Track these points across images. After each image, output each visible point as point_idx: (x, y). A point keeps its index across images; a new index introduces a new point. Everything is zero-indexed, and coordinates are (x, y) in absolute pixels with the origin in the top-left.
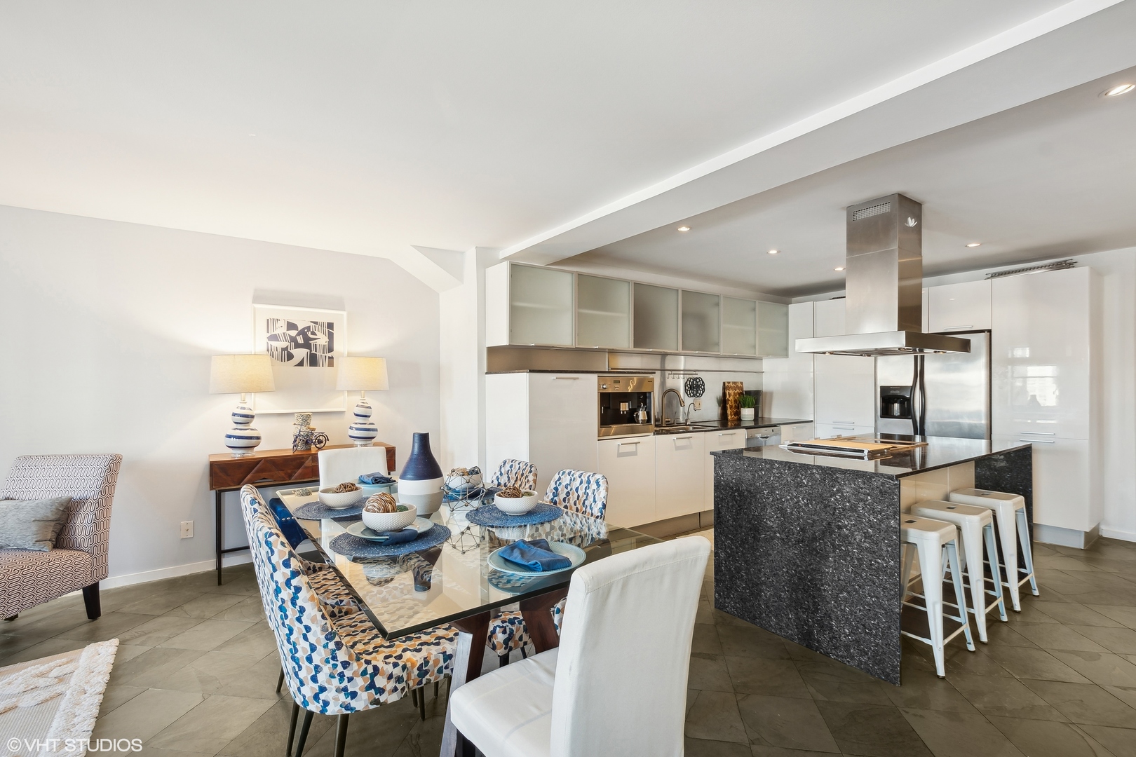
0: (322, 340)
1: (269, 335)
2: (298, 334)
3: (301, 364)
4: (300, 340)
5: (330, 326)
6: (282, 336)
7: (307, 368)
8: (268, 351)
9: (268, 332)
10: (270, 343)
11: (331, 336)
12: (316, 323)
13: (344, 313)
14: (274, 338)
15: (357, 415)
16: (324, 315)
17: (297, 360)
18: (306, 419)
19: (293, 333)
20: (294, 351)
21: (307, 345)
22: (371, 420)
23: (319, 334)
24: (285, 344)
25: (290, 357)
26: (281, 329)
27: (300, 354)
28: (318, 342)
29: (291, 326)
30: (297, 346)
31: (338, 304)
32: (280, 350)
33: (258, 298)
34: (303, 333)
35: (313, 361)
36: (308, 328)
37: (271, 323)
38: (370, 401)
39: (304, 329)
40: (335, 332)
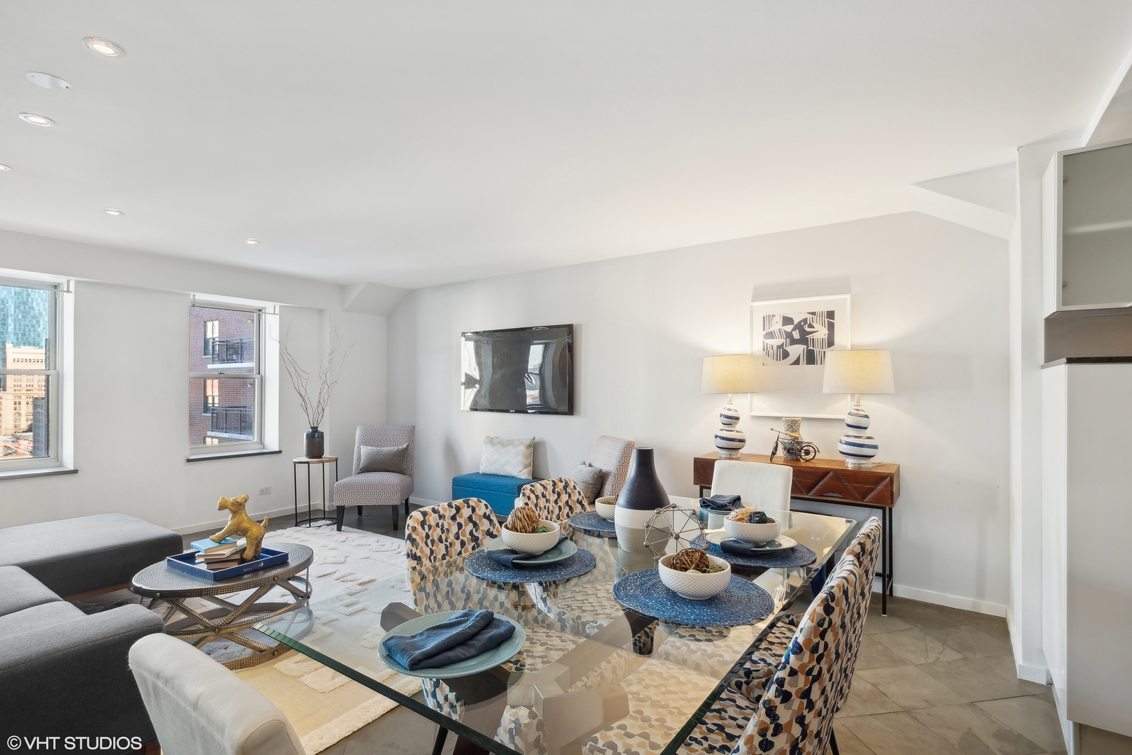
0: (821, 332)
1: (765, 332)
2: (794, 330)
3: (797, 362)
4: (796, 335)
5: (831, 315)
6: (777, 333)
7: (804, 367)
8: (764, 350)
9: (764, 330)
10: (767, 341)
11: (831, 327)
12: (814, 314)
13: (848, 297)
14: (770, 335)
15: (849, 426)
16: (821, 303)
17: (792, 358)
18: (793, 425)
19: (789, 328)
20: (790, 349)
21: (803, 340)
22: (867, 433)
23: (817, 327)
24: (778, 341)
25: (786, 355)
26: (777, 326)
27: (797, 350)
28: (816, 336)
29: (787, 321)
30: (794, 342)
31: (841, 286)
32: (775, 348)
33: (759, 295)
34: (799, 327)
35: (811, 358)
36: (805, 320)
37: (767, 320)
38: (868, 405)
39: (800, 322)
40: (837, 321)
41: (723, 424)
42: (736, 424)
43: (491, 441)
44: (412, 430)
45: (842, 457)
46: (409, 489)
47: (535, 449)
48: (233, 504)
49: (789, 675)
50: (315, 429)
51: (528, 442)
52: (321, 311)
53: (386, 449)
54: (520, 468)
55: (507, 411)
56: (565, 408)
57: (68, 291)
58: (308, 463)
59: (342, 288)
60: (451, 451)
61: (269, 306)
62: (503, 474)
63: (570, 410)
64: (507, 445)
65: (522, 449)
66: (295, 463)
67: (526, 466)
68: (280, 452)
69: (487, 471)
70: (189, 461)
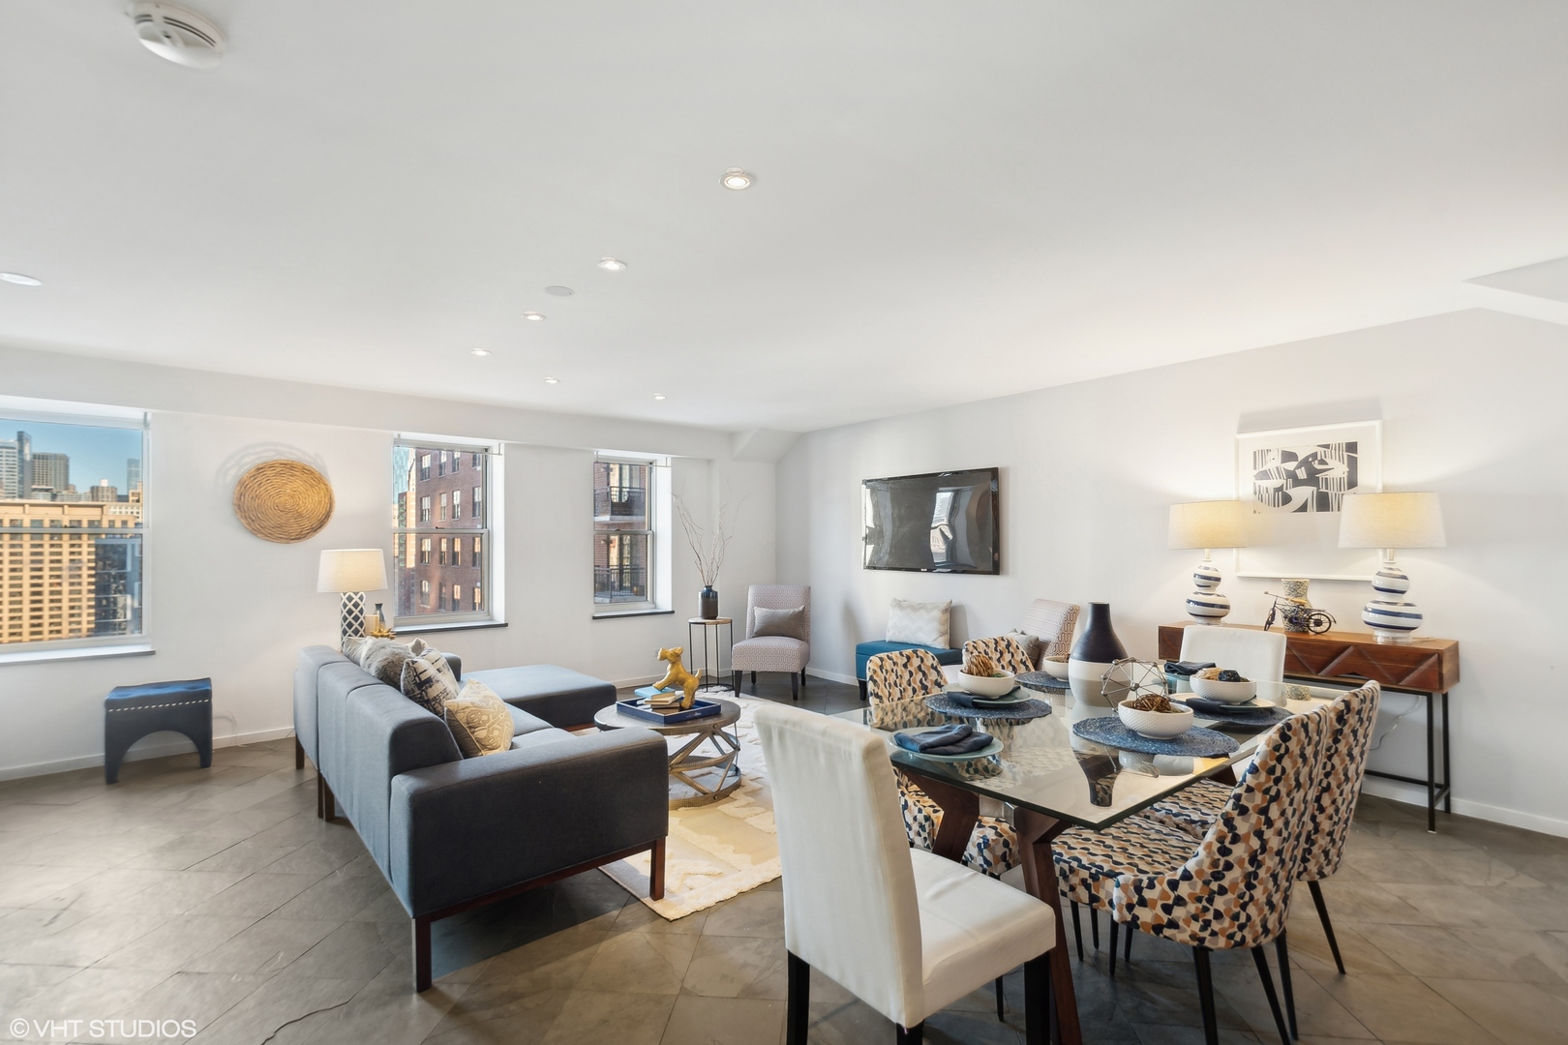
0: (1338, 470)
1: (1256, 472)
2: (1298, 467)
3: (1303, 508)
4: (1302, 474)
5: (1352, 447)
6: (1274, 472)
7: (1313, 515)
8: (1255, 493)
9: (1255, 468)
10: (1259, 482)
11: (1353, 464)
12: (1327, 446)
13: (1377, 424)
14: (1265, 475)
15: (1378, 589)
16: (1340, 433)
17: (1296, 503)
18: (1297, 587)
19: (1291, 466)
20: (1293, 492)
21: (1312, 479)
22: (1406, 598)
23: (1332, 463)
24: (1277, 482)
25: (1287, 499)
26: (1274, 462)
27: (1303, 494)
28: (1330, 475)
29: (1289, 456)
30: (1297, 482)
31: (1369, 410)
32: (1271, 492)
33: (1248, 424)
34: (1306, 463)
35: (1323, 503)
36: (1314, 456)
37: (1260, 455)
38: (1405, 563)
39: (1308, 457)
40: (1360, 455)
41: (1199, 586)
42: (1216, 585)
43: (899, 604)
44: (808, 591)
45: (1369, 630)
46: (806, 658)
47: (953, 616)
48: (672, 655)
49: (1246, 791)
50: (709, 588)
51: (943, 606)
52: (709, 462)
53: (782, 611)
54: (935, 635)
55: (919, 570)
56: (989, 566)
57: (499, 454)
58: (704, 624)
59: (730, 436)
60: (851, 617)
61: (661, 459)
62: (914, 643)
63: (996, 569)
64: (919, 609)
65: (937, 613)
66: (691, 623)
67: (942, 634)
68: (673, 612)
69: (895, 639)
70: (594, 618)
